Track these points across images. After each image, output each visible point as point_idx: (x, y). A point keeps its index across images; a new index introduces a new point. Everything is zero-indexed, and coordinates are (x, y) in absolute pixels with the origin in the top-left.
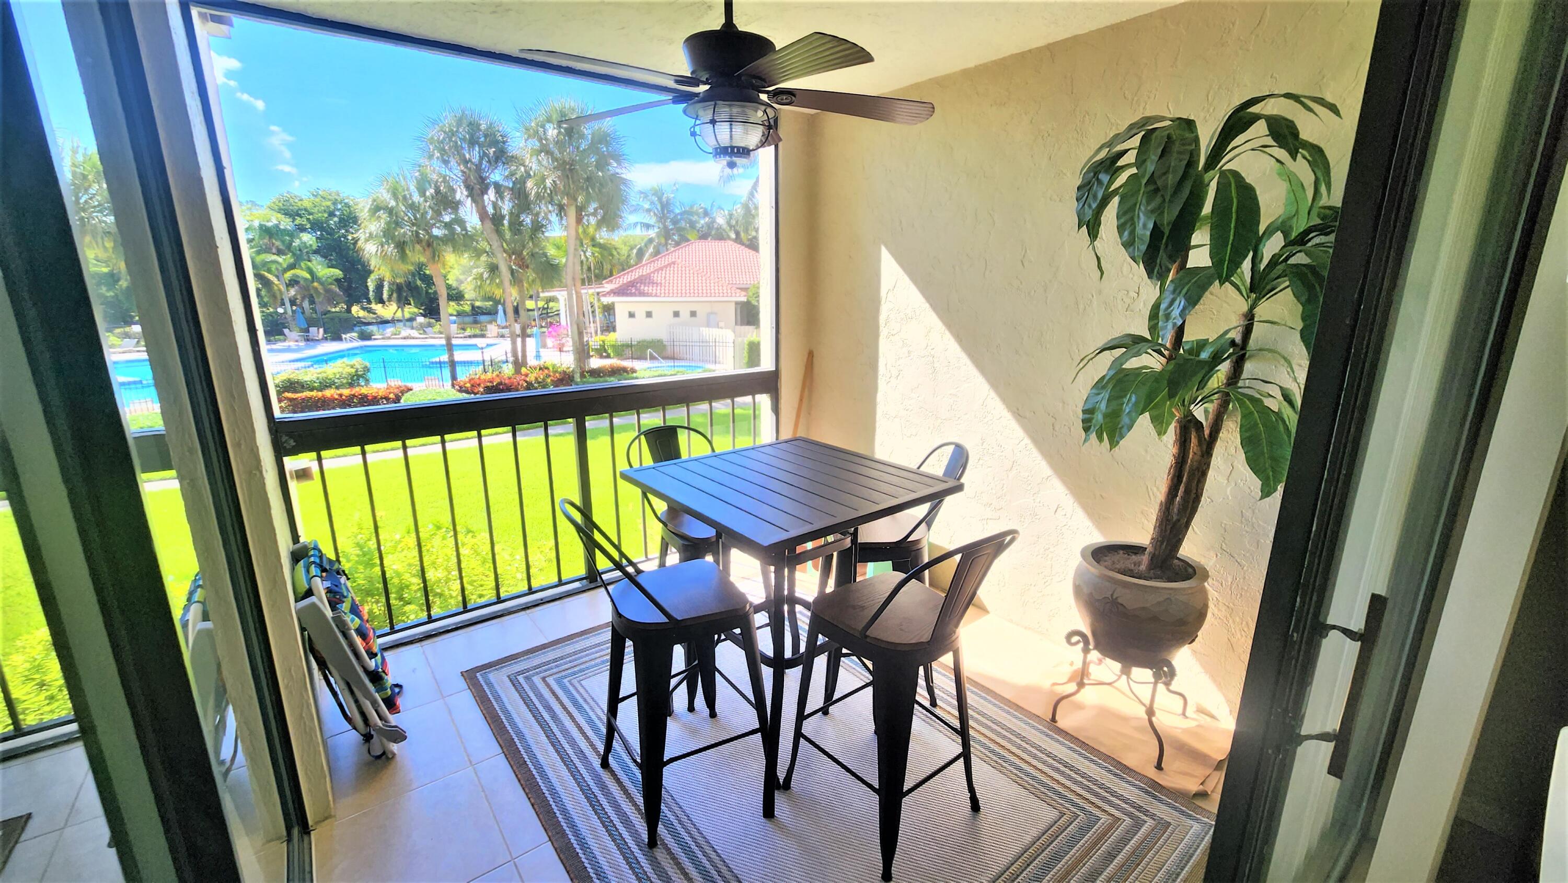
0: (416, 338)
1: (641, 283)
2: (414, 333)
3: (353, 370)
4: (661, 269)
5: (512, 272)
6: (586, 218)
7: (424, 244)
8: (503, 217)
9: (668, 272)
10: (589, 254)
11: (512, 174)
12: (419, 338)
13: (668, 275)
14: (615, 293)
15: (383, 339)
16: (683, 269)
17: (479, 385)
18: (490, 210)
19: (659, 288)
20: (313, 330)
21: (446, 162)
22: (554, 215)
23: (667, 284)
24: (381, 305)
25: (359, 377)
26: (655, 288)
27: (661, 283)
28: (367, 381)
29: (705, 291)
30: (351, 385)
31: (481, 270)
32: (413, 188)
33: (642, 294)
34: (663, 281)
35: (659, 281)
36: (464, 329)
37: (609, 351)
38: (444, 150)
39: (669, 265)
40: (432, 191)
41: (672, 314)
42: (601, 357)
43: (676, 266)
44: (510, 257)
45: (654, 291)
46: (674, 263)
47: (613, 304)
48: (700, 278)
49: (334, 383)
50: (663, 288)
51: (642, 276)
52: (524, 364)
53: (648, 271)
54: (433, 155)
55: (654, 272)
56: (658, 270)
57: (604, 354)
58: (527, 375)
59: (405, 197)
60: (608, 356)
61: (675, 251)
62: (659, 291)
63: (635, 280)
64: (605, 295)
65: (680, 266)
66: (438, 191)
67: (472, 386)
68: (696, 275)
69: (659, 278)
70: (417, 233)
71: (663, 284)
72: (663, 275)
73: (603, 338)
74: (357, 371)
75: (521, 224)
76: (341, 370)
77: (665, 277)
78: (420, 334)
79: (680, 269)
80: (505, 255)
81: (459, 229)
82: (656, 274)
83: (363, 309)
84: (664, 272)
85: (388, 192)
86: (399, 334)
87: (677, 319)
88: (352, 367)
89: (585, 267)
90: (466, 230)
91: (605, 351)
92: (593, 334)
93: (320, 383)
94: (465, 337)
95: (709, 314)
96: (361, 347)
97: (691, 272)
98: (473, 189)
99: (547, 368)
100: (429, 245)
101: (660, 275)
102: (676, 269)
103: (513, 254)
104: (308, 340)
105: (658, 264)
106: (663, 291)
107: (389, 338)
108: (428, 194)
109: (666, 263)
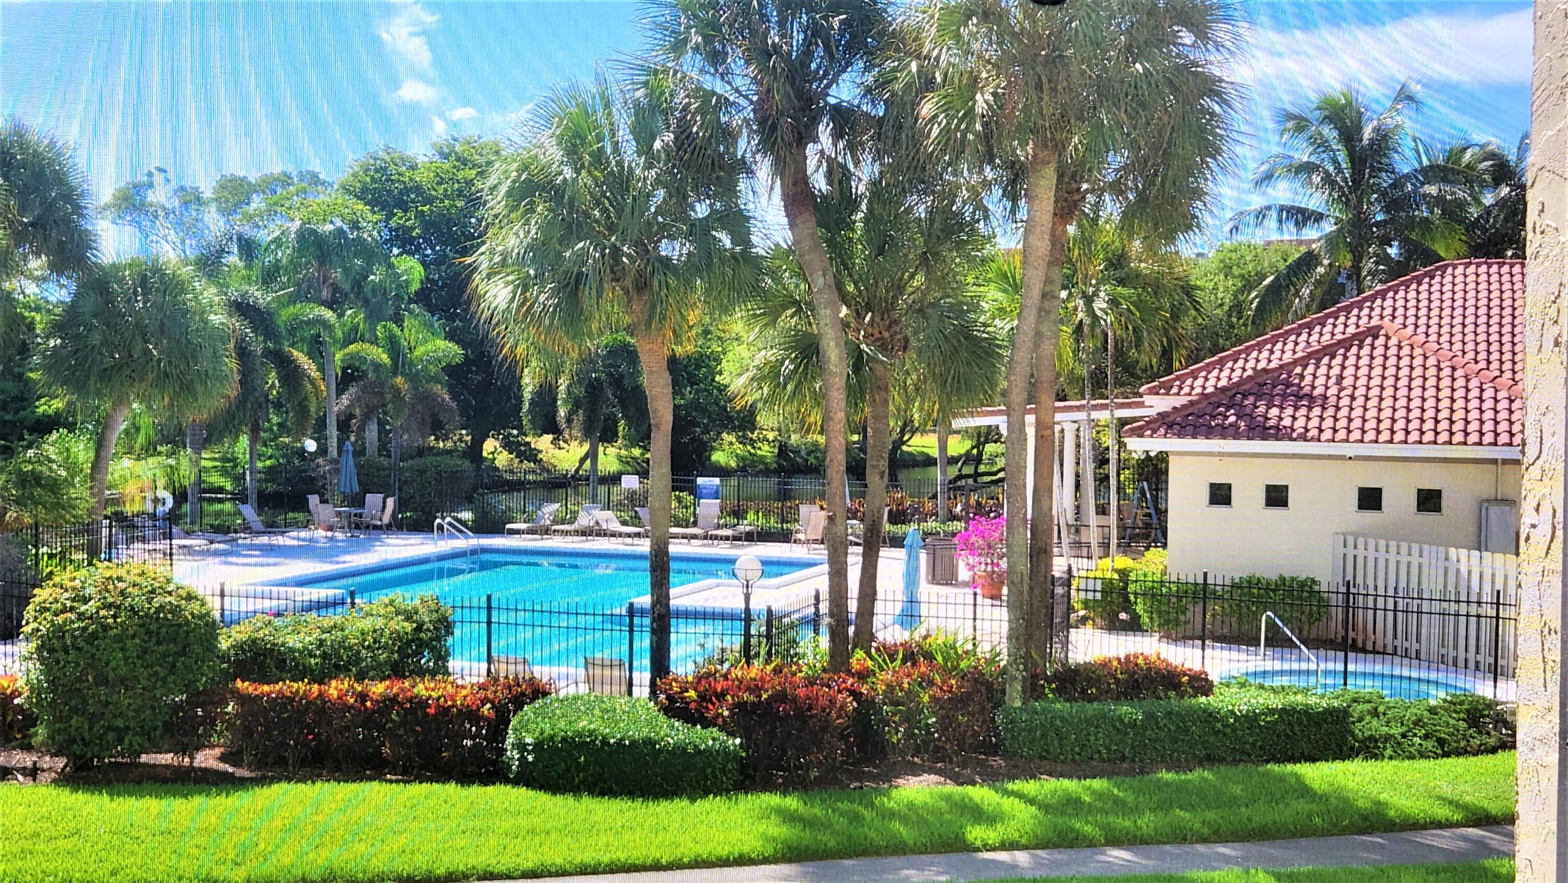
0: (613, 535)
1: (1259, 397)
2: (609, 519)
3: (409, 627)
4: (1329, 351)
5: (858, 361)
6: (1090, 198)
7: (628, 282)
8: (853, 204)
9: (1352, 360)
10: (1099, 305)
11: (883, 83)
12: (620, 535)
13: (1350, 371)
14: (1170, 426)
15: (531, 532)
16: (1406, 350)
17: (721, 696)
18: (820, 183)
19: (1317, 411)
20: (373, 499)
21: (716, 58)
22: (997, 192)
23: (1345, 401)
24: (550, 437)
25: (422, 644)
26: (1303, 411)
27: (1325, 397)
28: (442, 657)
29: (1473, 426)
30: (397, 671)
31: (772, 355)
32: (624, 134)
33: (1259, 430)
34: (1333, 391)
35: (1319, 391)
36: (739, 514)
37: (1139, 609)
38: (715, 25)
39: (1359, 338)
40: (669, 137)
41: (1353, 499)
42: (1113, 625)
43: (1381, 341)
44: (859, 316)
45: (1300, 423)
46: (1374, 332)
47: (1163, 457)
48: (1460, 382)
49: (356, 659)
50: (1331, 411)
51: (1265, 370)
52: (866, 636)
53: (1288, 357)
54: (686, 41)
55: (1303, 362)
56: (1316, 357)
57: (1123, 616)
58: (863, 675)
59: (599, 157)
60: (1134, 626)
61: (1383, 295)
62: (1315, 422)
63: (1242, 381)
64: (1139, 433)
65: (1393, 341)
66: (683, 136)
67: (702, 697)
68: (1446, 372)
69: (1320, 381)
70: (616, 252)
71: (1332, 401)
72: (1336, 371)
73: (1123, 562)
74: (419, 628)
75: (901, 221)
76: (380, 623)
77: (1341, 378)
78: (624, 523)
79: (1393, 351)
80: (844, 311)
81: (726, 240)
82: (1310, 369)
83: (509, 445)
84: (1338, 360)
85: (559, 144)
86: (571, 522)
87: (1370, 516)
88: (408, 619)
89: (1089, 344)
90: (748, 244)
91: (1127, 606)
92: (1096, 550)
93: (324, 656)
94: (736, 538)
95: (1484, 504)
96: (474, 552)
97: (1431, 361)
98: (774, 128)
99: (929, 656)
100: (642, 286)
101: (1323, 370)
102: (1379, 351)
103: (869, 308)
104: (357, 527)
105: (1325, 335)
106: (1328, 423)
107: (546, 531)
108: (657, 145)
109: (1351, 330)
